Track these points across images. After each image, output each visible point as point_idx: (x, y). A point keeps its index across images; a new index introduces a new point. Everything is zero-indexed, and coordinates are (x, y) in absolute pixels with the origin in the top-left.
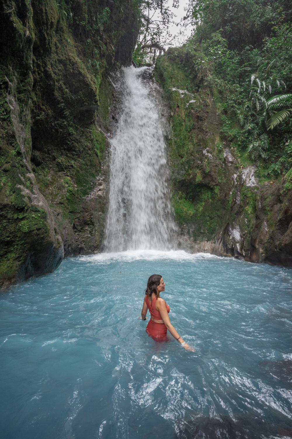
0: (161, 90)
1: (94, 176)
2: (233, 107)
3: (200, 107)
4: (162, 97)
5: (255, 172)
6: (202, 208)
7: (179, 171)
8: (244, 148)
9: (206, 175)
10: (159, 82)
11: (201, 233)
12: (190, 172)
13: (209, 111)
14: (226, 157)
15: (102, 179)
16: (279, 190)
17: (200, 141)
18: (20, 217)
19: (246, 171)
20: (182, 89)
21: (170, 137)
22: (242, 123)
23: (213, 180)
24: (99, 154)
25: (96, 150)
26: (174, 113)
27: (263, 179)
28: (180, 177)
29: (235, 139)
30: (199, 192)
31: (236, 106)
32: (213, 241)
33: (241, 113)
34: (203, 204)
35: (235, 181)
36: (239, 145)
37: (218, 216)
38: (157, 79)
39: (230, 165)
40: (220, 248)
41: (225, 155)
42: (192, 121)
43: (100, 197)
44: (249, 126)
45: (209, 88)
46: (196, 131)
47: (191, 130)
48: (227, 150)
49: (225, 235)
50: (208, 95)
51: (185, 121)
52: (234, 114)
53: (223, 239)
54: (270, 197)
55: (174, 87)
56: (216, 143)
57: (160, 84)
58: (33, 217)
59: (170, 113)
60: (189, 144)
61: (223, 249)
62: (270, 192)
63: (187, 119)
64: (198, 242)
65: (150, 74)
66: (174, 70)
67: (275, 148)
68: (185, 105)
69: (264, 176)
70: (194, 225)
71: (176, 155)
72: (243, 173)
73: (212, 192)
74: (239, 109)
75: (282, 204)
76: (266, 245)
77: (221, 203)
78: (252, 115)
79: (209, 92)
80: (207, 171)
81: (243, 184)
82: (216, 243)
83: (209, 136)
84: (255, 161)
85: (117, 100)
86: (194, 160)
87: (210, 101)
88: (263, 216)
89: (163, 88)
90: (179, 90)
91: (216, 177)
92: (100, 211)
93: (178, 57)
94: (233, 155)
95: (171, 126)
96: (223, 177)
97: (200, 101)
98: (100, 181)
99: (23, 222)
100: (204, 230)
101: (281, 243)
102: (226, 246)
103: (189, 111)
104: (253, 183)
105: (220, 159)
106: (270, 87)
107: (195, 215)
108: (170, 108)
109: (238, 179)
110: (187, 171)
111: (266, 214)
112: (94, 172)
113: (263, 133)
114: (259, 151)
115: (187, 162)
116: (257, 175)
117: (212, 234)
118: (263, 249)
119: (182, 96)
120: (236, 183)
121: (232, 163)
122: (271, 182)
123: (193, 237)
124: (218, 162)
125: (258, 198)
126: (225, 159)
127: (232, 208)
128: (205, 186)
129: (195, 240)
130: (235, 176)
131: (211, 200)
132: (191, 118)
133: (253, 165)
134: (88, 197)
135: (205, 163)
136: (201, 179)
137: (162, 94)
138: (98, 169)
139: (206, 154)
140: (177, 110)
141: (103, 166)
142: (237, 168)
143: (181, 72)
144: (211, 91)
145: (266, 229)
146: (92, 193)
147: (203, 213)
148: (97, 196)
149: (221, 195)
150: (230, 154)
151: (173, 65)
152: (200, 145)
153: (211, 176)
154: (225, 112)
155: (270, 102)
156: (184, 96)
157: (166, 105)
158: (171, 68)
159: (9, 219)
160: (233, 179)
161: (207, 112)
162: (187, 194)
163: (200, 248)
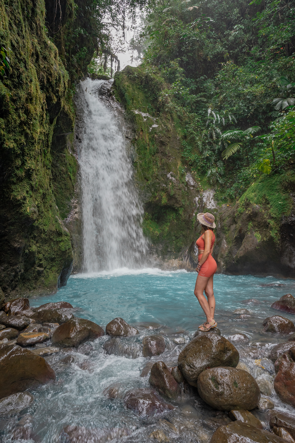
0: (123, 111)
1: (68, 199)
2: (192, 133)
3: (162, 133)
4: (125, 119)
5: (214, 196)
6: (168, 228)
7: (145, 193)
8: (203, 173)
9: (171, 197)
10: (120, 101)
11: (168, 251)
12: (156, 194)
13: (170, 136)
14: (188, 181)
15: (76, 201)
16: (234, 213)
17: (163, 165)
18: (60, 240)
19: (206, 194)
20: (144, 112)
21: (135, 160)
22: (201, 150)
23: (177, 202)
24: (72, 177)
25: (69, 173)
26: (139, 137)
27: (221, 202)
28: (147, 199)
29: (195, 164)
30: (164, 213)
31: (195, 132)
32: (180, 259)
33: (200, 140)
34: (169, 224)
35: (197, 203)
36: (199, 170)
37: (184, 236)
38: (117, 98)
39: (192, 188)
40: (188, 264)
41: (187, 180)
42: (155, 146)
43: (77, 219)
44: (207, 153)
45: (170, 113)
46: (159, 155)
47: (155, 154)
48: (188, 174)
49: (191, 253)
50: (169, 120)
51: (149, 145)
52: (193, 139)
53: (190, 256)
54: (227, 218)
55: (136, 109)
56: (178, 167)
57: (121, 104)
58: (66, 240)
59: (134, 136)
60: (154, 167)
61: (190, 265)
62: (227, 214)
63: (151, 143)
64: (166, 260)
65: (109, 91)
66: (134, 91)
67: (229, 174)
68: (148, 130)
69: (222, 200)
70: (162, 244)
71: (142, 178)
72: (204, 197)
73: (176, 213)
74: (197, 135)
75: (237, 225)
76: (226, 259)
77: (185, 224)
78: (210, 144)
79: (169, 118)
80: (172, 194)
81: (204, 206)
82: (183, 260)
83: (172, 160)
84: (214, 185)
85: (79, 118)
86: (159, 184)
87: (171, 125)
88: (222, 235)
89: (125, 109)
90: (141, 112)
91: (180, 199)
92: (77, 233)
93: (138, 78)
94: (194, 178)
95: (136, 149)
96: (187, 200)
97: (162, 126)
98: (75, 204)
99: (62, 243)
100: (171, 249)
101: (237, 256)
102: (193, 261)
103: (152, 135)
104: (213, 206)
105: (183, 183)
106: (223, 119)
107: (161, 235)
108: (134, 131)
109: (199, 202)
110: (153, 194)
111: (225, 233)
112: (68, 195)
113: (219, 160)
114: (217, 177)
115: (153, 185)
116: (216, 198)
117: (179, 252)
118: (223, 262)
119: (145, 120)
120: (198, 205)
121: (193, 186)
122: (228, 205)
123: (162, 255)
124: (181, 185)
125: (218, 219)
126: (187, 183)
127: (195, 228)
128: (170, 208)
129: (164, 259)
130: (197, 199)
131: (176, 221)
132: (154, 143)
133: (212, 189)
134: (67, 220)
135: (170, 185)
136: (166, 201)
137: (124, 115)
138: (72, 192)
139: (170, 178)
140: (141, 133)
141: (76, 189)
142: (198, 192)
143: (141, 93)
144: (171, 116)
145: (225, 246)
146: (70, 217)
147: (169, 233)
148: (75, 219)
149: (185, 216)
150: (191, 178)
151: (133, 85)
152: (164, 169)
153: (176, 199)
154: (185, 137)
155: (225, 135)
156: (147, 120)
157: (129, 128)
158: (131, 89)
159: (54, 242)
160: (195, 201)
161: (169, 137)
162: (153, 215)
163: (169, 265)
